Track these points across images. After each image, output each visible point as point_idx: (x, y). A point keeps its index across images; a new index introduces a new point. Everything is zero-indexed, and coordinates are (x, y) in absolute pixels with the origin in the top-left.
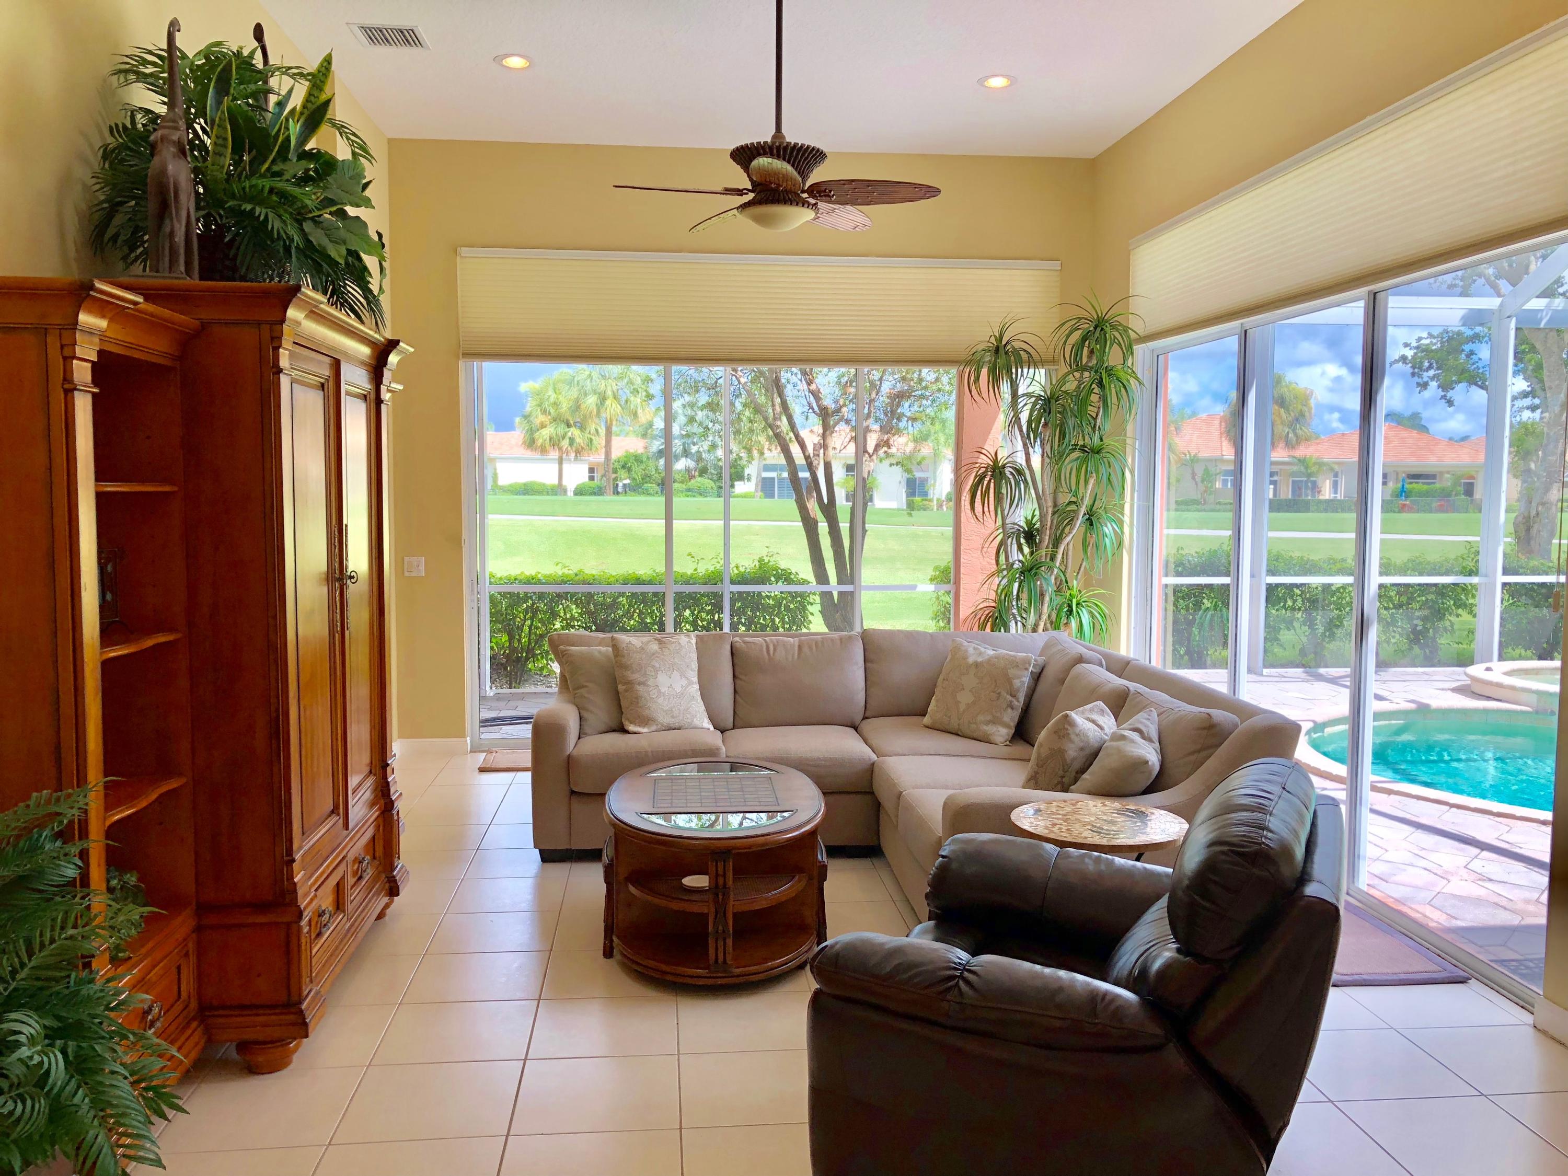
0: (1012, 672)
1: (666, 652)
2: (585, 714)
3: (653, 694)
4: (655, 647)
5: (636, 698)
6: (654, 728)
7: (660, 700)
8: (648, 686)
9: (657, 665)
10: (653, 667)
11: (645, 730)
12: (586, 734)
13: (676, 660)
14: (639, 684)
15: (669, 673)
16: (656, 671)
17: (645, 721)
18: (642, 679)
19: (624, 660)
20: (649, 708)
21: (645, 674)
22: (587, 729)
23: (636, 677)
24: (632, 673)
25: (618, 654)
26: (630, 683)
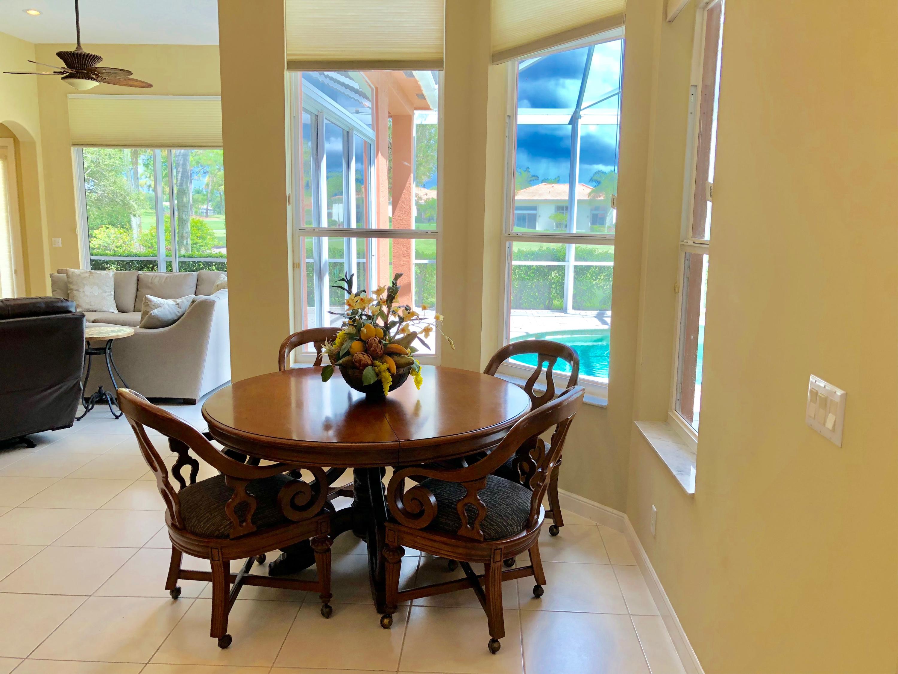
1: (92, 277)
3: (81, 295)
4: (87, 275)
7: (85, 298)
10: (83, 283)
13: (97, 281)
14: (76, 290)
15: (91, 287)
16: (84, 286)
19: (70, 280)
20: (79, 301)
21: (79, 286)
23: (74, 287)
25: (68, 277)
26: (72, 290)
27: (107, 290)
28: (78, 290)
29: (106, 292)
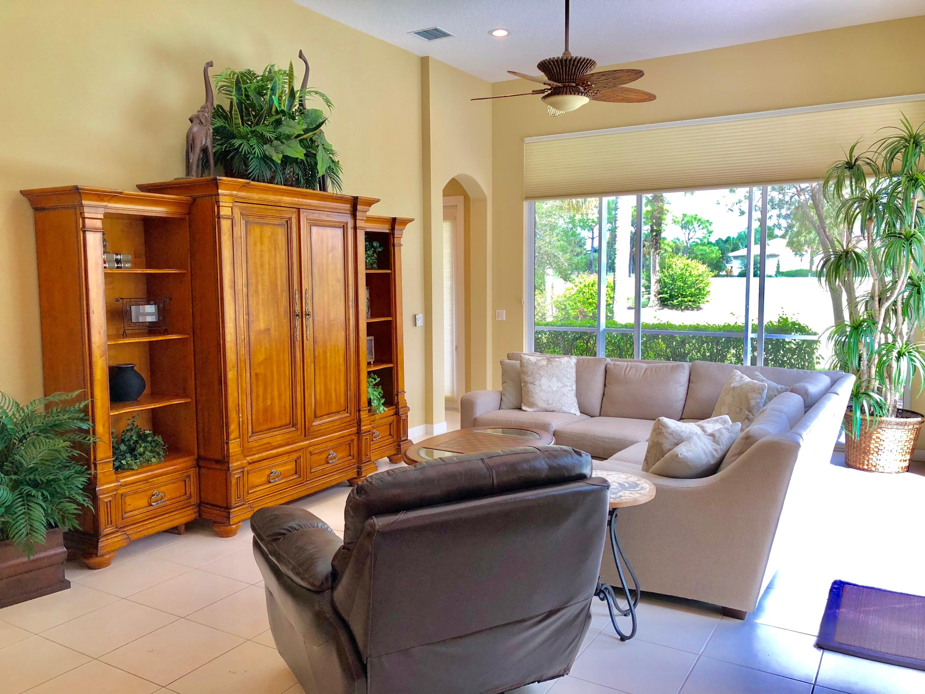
0: (751, 395)
1: (550, 366)
2: (503, 398)
3: (537, 390)
4: (544, 363)
5: (528, 391)
6: (536, 409)
7: (541, 394)
8: (535, 385)
9: (542, 373)
10: (540, 374)
11: (531, 410)
12: (502, 409)
13: (555, 371)
14: (530, 383)
15: (549, 379)
16: (541, 377)
17: (531, 405)
18: (532, 381)
19: (524, 369)
20: (534, 397)
21: (534, 378)
22: (503, 406)
23: (529, 379)
24: (527, 377)
25: (522, 364)
26: (526, 382)
27: (568, 384)
28: (533, 383)
29: (567, 386)
